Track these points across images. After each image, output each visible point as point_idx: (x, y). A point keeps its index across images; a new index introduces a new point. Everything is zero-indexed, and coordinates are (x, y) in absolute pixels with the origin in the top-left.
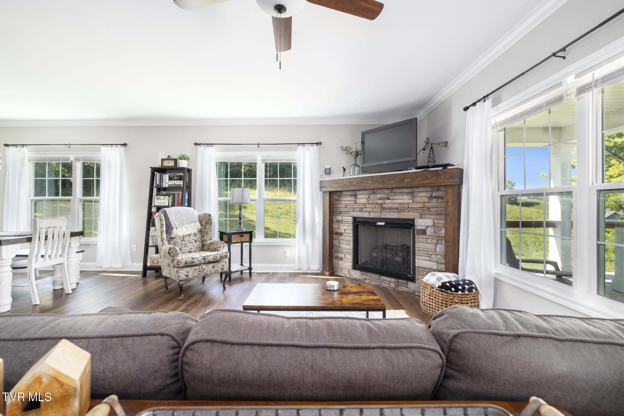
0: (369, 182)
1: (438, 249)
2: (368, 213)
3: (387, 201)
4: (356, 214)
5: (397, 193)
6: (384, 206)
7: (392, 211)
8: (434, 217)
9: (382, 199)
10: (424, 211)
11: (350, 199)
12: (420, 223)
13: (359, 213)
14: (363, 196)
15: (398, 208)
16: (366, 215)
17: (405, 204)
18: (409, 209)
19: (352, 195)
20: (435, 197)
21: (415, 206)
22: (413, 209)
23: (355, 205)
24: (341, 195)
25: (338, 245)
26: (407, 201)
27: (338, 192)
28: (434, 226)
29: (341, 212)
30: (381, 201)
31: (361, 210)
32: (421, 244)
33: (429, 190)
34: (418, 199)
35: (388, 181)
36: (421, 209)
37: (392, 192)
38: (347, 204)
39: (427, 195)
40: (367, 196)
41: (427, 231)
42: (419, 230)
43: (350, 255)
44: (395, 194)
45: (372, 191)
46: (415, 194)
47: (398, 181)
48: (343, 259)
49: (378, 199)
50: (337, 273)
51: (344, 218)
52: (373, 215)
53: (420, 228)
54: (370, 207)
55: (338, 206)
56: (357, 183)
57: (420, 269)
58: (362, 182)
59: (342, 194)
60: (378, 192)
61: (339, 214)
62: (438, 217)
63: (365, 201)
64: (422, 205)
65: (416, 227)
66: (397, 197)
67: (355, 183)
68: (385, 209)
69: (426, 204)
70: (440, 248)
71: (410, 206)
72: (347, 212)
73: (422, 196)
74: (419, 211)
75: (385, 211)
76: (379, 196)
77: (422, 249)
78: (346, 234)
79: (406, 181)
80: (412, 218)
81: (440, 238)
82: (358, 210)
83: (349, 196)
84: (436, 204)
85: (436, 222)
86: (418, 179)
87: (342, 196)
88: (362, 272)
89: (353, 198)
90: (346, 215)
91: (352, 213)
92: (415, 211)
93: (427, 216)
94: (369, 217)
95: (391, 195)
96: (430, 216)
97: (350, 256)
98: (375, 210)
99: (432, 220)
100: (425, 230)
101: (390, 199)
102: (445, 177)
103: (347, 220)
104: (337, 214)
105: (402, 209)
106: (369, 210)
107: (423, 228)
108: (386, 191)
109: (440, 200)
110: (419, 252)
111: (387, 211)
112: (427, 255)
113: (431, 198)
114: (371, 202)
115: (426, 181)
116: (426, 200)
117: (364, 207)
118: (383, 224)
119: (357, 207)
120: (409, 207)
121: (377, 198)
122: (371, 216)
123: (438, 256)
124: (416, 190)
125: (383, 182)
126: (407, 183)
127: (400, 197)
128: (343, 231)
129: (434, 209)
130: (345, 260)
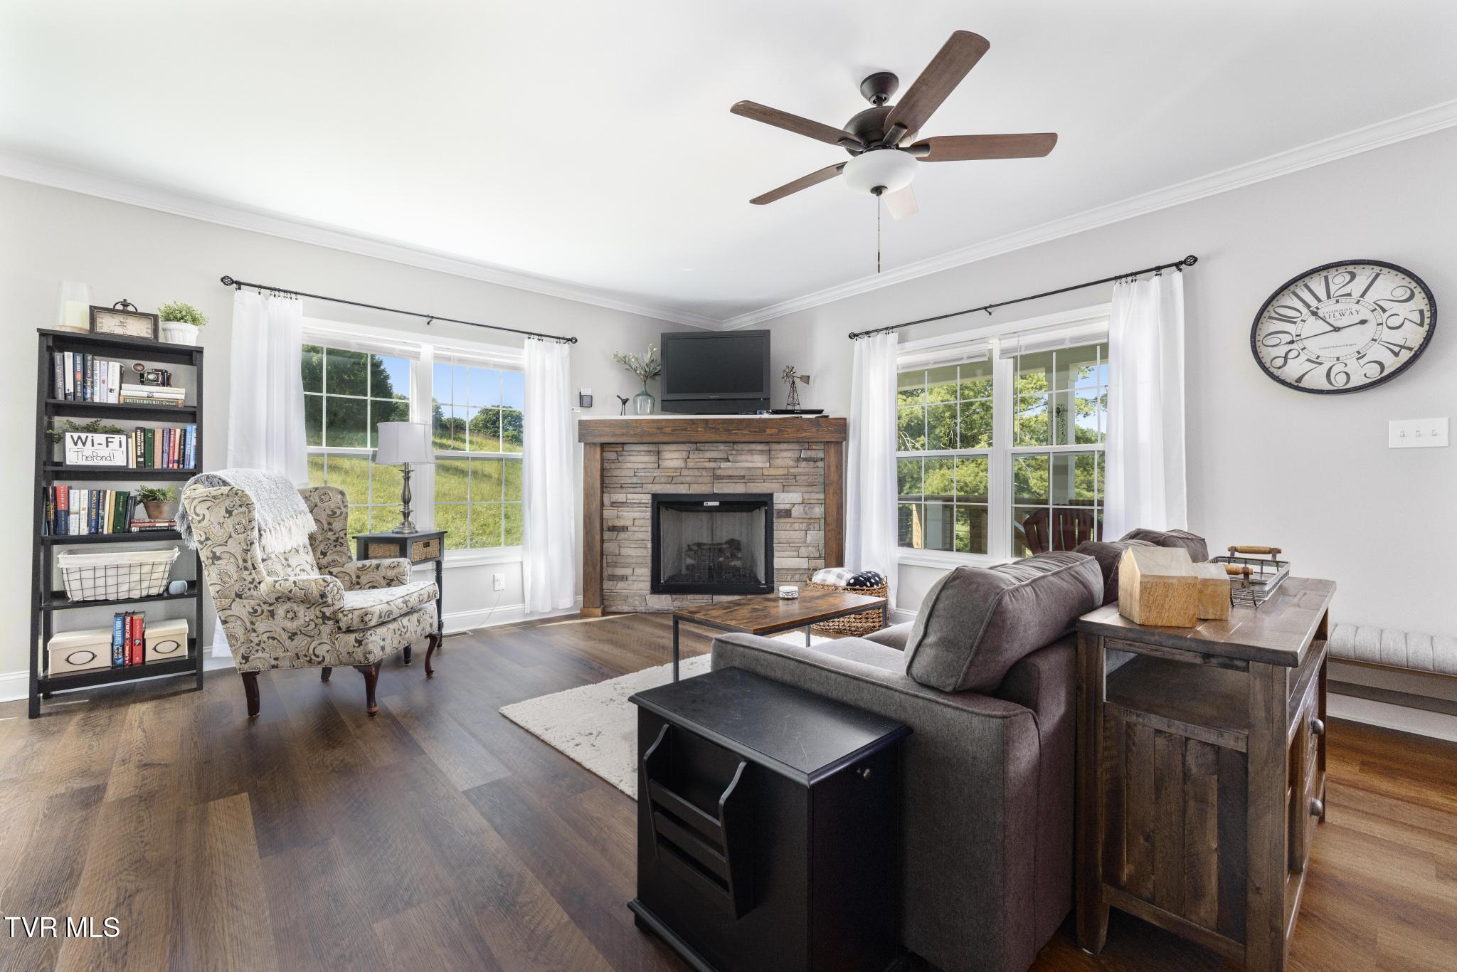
0: (700, 429)
1: (809, 538)
2: (687, 485)
3: (724, 465)
4: (659, 489)
5: (743, 450)
6: (719, 472)
7: (733, 481)
8: (804, 489)
9: (715, 460)
10: (788, 482)
11: (646, 459)
12: (782, 500)
13: (668, 486)
14: (676, 455)
15: (744, 477)
16: (683, 490)
17: (757, 470)
18: (765, 478)
19: (650, 451)
20: (805, 459)
21: (773, 472)
22: (771, 477)
23: (657, 470)
24: (623, 450)
25: (618, 552)
26: (760, 465)
27: (614, 446)
28: (803, 503)
29: (624, 486)
30: (712, 465)
31: (671, 480)
32: (782, 532)
33: (796, 448)
34: (779, 462)
35: (737, 430)
36: (783, 477)
37: (733, 449)
38: (638, 469)
39: (793, 456)
40: (684, 454)
41: (793, 512)
42: (779, 511)
43: (646, 567)
44: (740, 452)
45: (694, 446)
46: (773, 453)
47: (755, 432)
48: (629, 578)
49: (708, 460)
50: (614, 609)
51: (630, 496)
52: (696, 489)
53: (781, 507)
54: (692, 474)
55: (617, 473)
56: (672, 430)
57: (782, 572)
58: (685, 429)
59: (625, 449)
60: (706, 448)
61: (620, 490)
62: (810, 489)
63: (680, 463)
64: (785, 472)
65: (776, 507)
66: (743, 458)
67: (670, 429)
68: (720, 477)
69: (792, 470)
70: (812, 536)
71: (766, 472)
72: (638, 485)
73: (785, 456)
74: (780, 481)
75: (720, 481)
76: (708, 455)
77: (785, 541)
78: (637, 529)
79: (769, 431)
80: (769, 492)
81: (812, 521)
82: (663, 480)
83: (643, 453)
84: (807, 470)
85: (806, 496)
86: (788, 430)
87: (625, 453)
88: (674, 596)
89: (653, 459)
90: (637, 490)
91: (650, 486)
92: (774, 481)
93: (792, 488)
94: (689, 492)
95: (732, 454)
96: (798, 488)
97: (647, 570)
98: (701, 480)
99: (801, 494)
100: (790, 510)
101: (729, 461)
102: (828, 430)
103: (637, 501)
104: (612, 490)
105: (752, 477)
106: (688, 479)
107: (787, 507)
108: (722, 447)
109: (811, 464)
110: (780, 545)
111: (725, 481)
112: (793, 549)
113: (798, 459)
114: (691, 465)
115: (801, 433)
116: (791, 463)
117: (678, 474)
118: (717, 504)
119: (663, 474)
120: (763, 475)
121: (703, 458)
122: (692, 492)
123: (810, 548)
124: (775, 446)
125: (729, 430)
126: (772, 435)
127: (749, 458)
128: (628, 523)
129: (803, 478)
130: (634, 578)
